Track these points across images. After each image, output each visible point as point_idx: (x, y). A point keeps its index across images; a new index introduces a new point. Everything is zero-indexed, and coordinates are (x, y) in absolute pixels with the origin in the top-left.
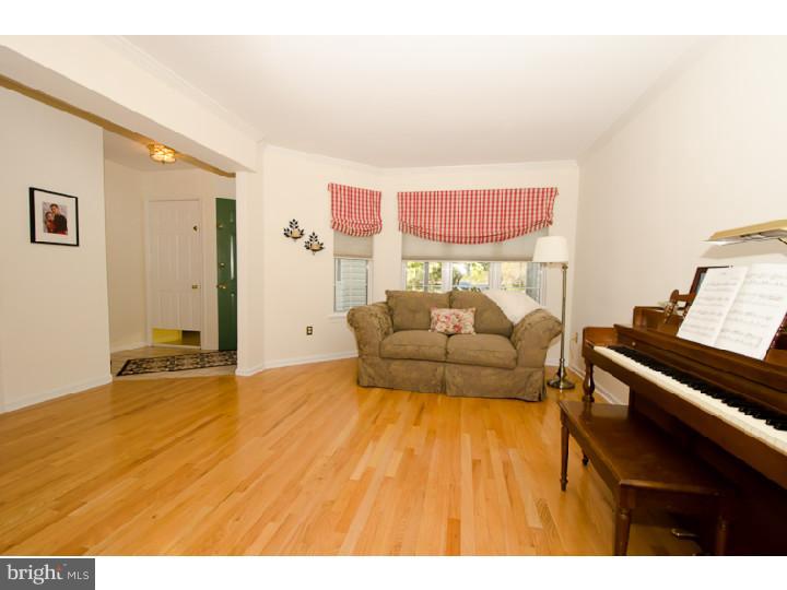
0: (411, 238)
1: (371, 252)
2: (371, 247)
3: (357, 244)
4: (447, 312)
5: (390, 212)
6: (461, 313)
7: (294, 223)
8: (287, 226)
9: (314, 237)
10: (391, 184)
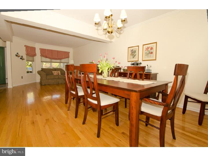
0: (42, 57)
1: (34, 60)
2: (33, 59)
3: (31, 58)
4: (55, 72)
5: (38, 52)
6: (58, 72)
7: (17, 53)
8: (16, 54)
9: (22, 57)
10: (38, 47)
